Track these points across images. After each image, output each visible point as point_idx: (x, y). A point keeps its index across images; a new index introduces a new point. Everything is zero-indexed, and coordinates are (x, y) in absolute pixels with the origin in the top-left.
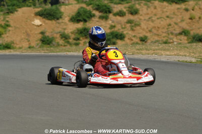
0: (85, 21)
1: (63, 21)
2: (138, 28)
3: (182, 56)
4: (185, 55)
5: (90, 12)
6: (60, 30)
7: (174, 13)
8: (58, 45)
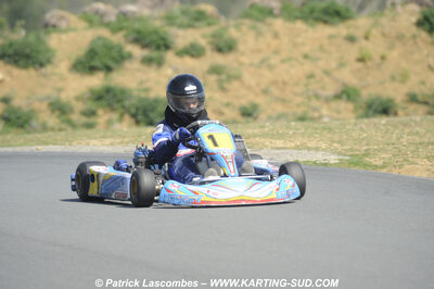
0: (108, 69)
1: (57, 71)
2: (235, 84)
3: (309, 149)
4: (317, 149)
5: (120, 49)
6: (49, 91)
7: (321, 48)
8: (45, 128)
